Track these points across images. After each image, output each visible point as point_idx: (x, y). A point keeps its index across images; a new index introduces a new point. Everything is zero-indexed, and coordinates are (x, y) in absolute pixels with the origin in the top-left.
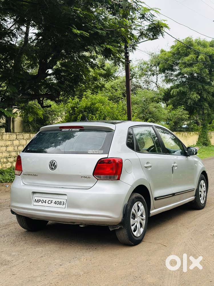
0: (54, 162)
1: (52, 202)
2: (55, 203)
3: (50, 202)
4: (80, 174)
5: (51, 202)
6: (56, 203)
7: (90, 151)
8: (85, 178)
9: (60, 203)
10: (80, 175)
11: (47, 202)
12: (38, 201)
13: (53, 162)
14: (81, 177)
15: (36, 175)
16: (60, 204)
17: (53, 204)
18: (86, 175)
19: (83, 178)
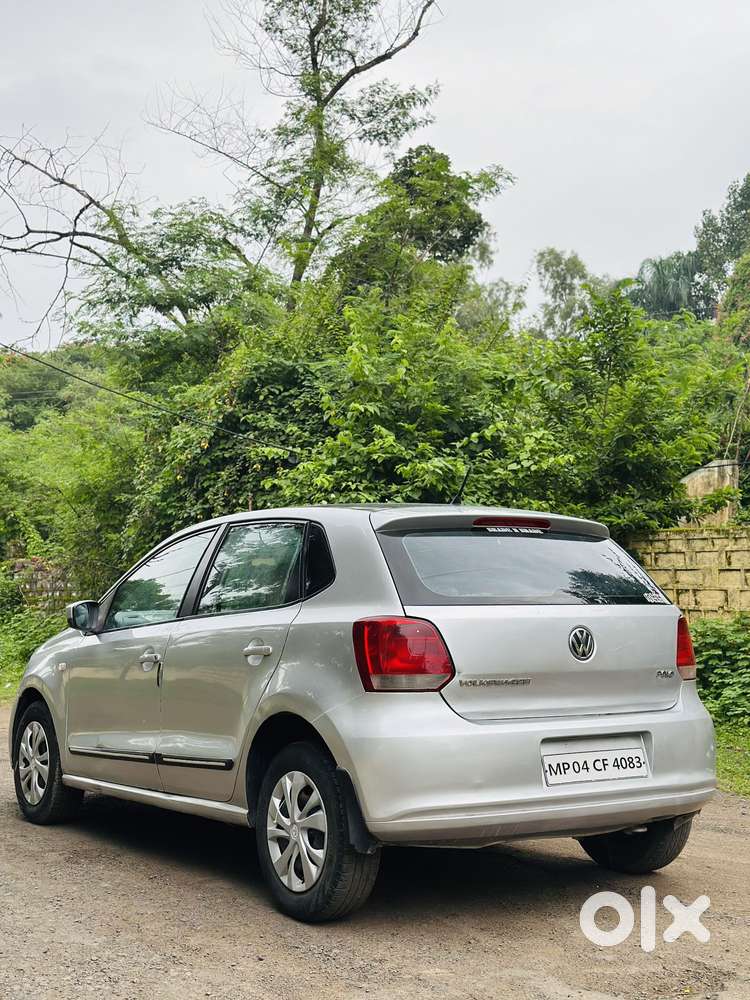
1: (606, 762)
2: (617, 764)
3: (599, 765)
5: (604, 765)
9: (629, 763)
10: (656, 669)
11: (590, 765)
12: (562, 768)
13: (581, 633)
14: (657, 676)
15: (525, 682)
16: (632, 765)
17: (611, 770)
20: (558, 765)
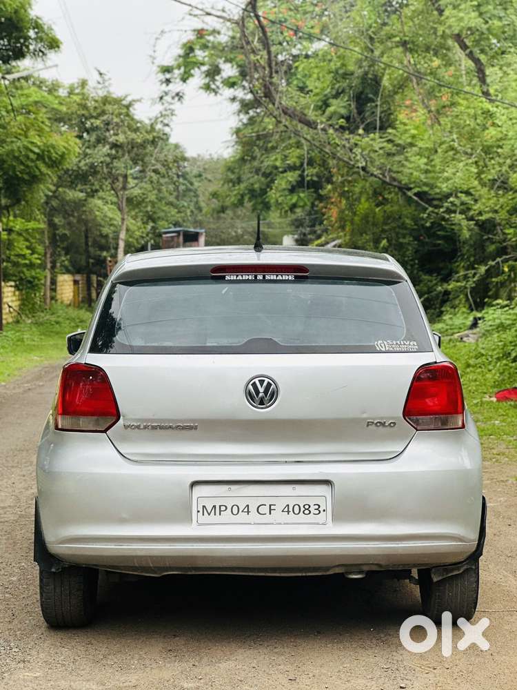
0: (265, 384)
1: (273, 507)
2: (287, 510)
3: (264, 509)
4: (365, 416)
5: (270, 510)
6: (288, 512)
7: (379, 344)
8: (380, 426)
9: (305, 510)
10: (365, 419)
11: (253, 509)
12: (218, 509)
13: (262, 382)
14: (368, 425)
15: (191, 428)
16: (307, 512)
17: (278, 515)
18: (382, 418)
19: (373, 427)
20: (214, 507)
